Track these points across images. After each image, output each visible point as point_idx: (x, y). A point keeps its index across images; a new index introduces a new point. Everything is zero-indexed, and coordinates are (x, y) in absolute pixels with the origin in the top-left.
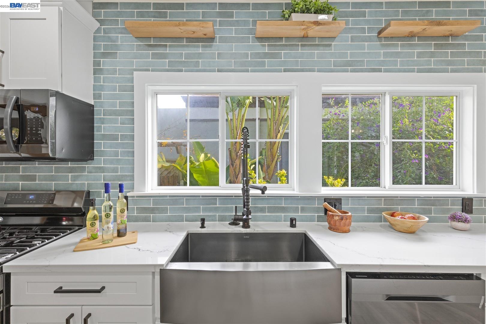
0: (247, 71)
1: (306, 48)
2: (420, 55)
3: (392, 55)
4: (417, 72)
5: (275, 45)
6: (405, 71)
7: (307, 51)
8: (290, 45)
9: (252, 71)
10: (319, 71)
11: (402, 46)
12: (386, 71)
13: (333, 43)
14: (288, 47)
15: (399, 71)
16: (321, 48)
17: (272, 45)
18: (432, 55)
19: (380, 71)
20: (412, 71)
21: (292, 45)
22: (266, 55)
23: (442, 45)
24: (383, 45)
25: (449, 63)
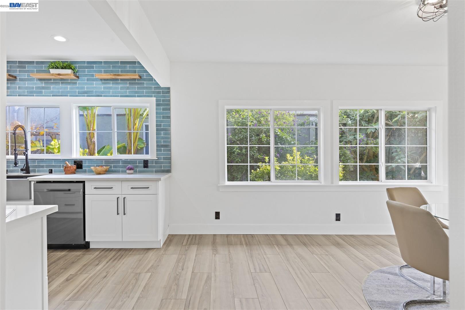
0: (33, 96)
1: (64, 84)
2: (122, 88)
3: (107, 88)
4: (120, 97)
5: (48, 83)
6: (114, 96)
7: (64, 86)
8: (55, 83)
9: (36, 96)
10: (70, 96)
11: (113, 83)
12: (104, 96)
13: (78, 82)
14: (54, 84)
15: (111, 96)
16: (71, 84)
17: (46, 83)
18: (128, 88)
19: (101, 96)
20: (118, 96)
21: (57, 83)
22: (43, 88)
23: (132, 83)
24: (103, 83)
25: (136, 92)
